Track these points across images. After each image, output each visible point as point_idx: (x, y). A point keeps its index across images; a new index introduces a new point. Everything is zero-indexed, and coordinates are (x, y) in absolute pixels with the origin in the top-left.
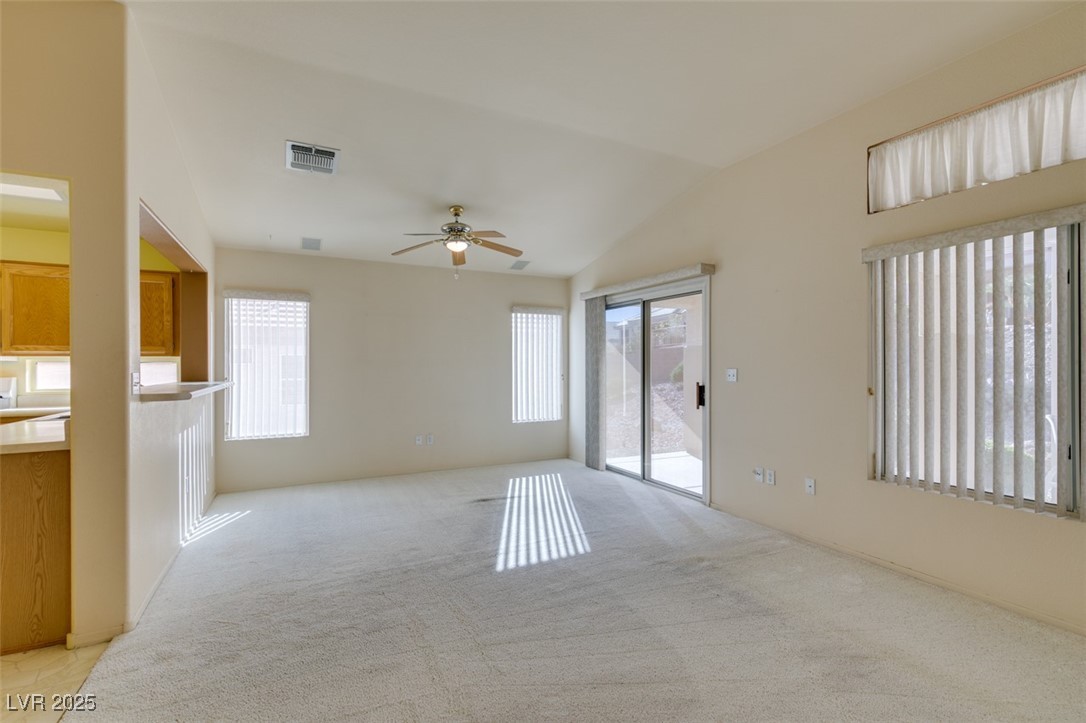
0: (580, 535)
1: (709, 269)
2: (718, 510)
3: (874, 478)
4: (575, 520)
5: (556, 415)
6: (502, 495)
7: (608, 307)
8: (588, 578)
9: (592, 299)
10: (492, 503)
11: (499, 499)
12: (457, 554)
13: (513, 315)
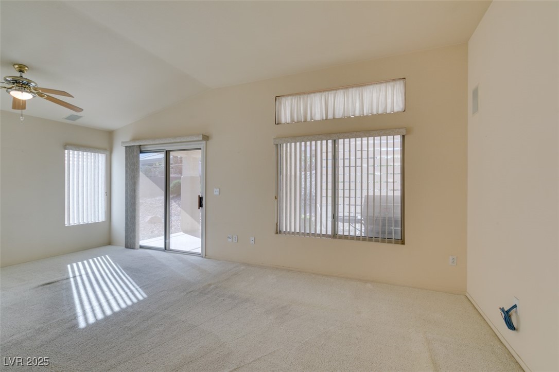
0: (137, 289)
1: (206, 138)
2: (209, 259)
3: (277, 233)
4: (130, 281)
5: (101, 217)
6: (65, 277)
7: (141, 152)
8: (151, 312)
9: (131, 146)
10: (58, 284)
11: (63, 280)
12: (38, 327)
13: (66, 151)
